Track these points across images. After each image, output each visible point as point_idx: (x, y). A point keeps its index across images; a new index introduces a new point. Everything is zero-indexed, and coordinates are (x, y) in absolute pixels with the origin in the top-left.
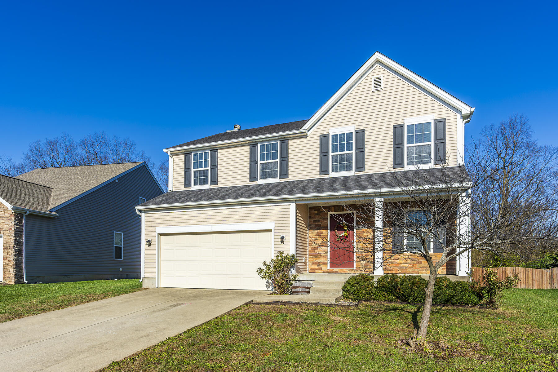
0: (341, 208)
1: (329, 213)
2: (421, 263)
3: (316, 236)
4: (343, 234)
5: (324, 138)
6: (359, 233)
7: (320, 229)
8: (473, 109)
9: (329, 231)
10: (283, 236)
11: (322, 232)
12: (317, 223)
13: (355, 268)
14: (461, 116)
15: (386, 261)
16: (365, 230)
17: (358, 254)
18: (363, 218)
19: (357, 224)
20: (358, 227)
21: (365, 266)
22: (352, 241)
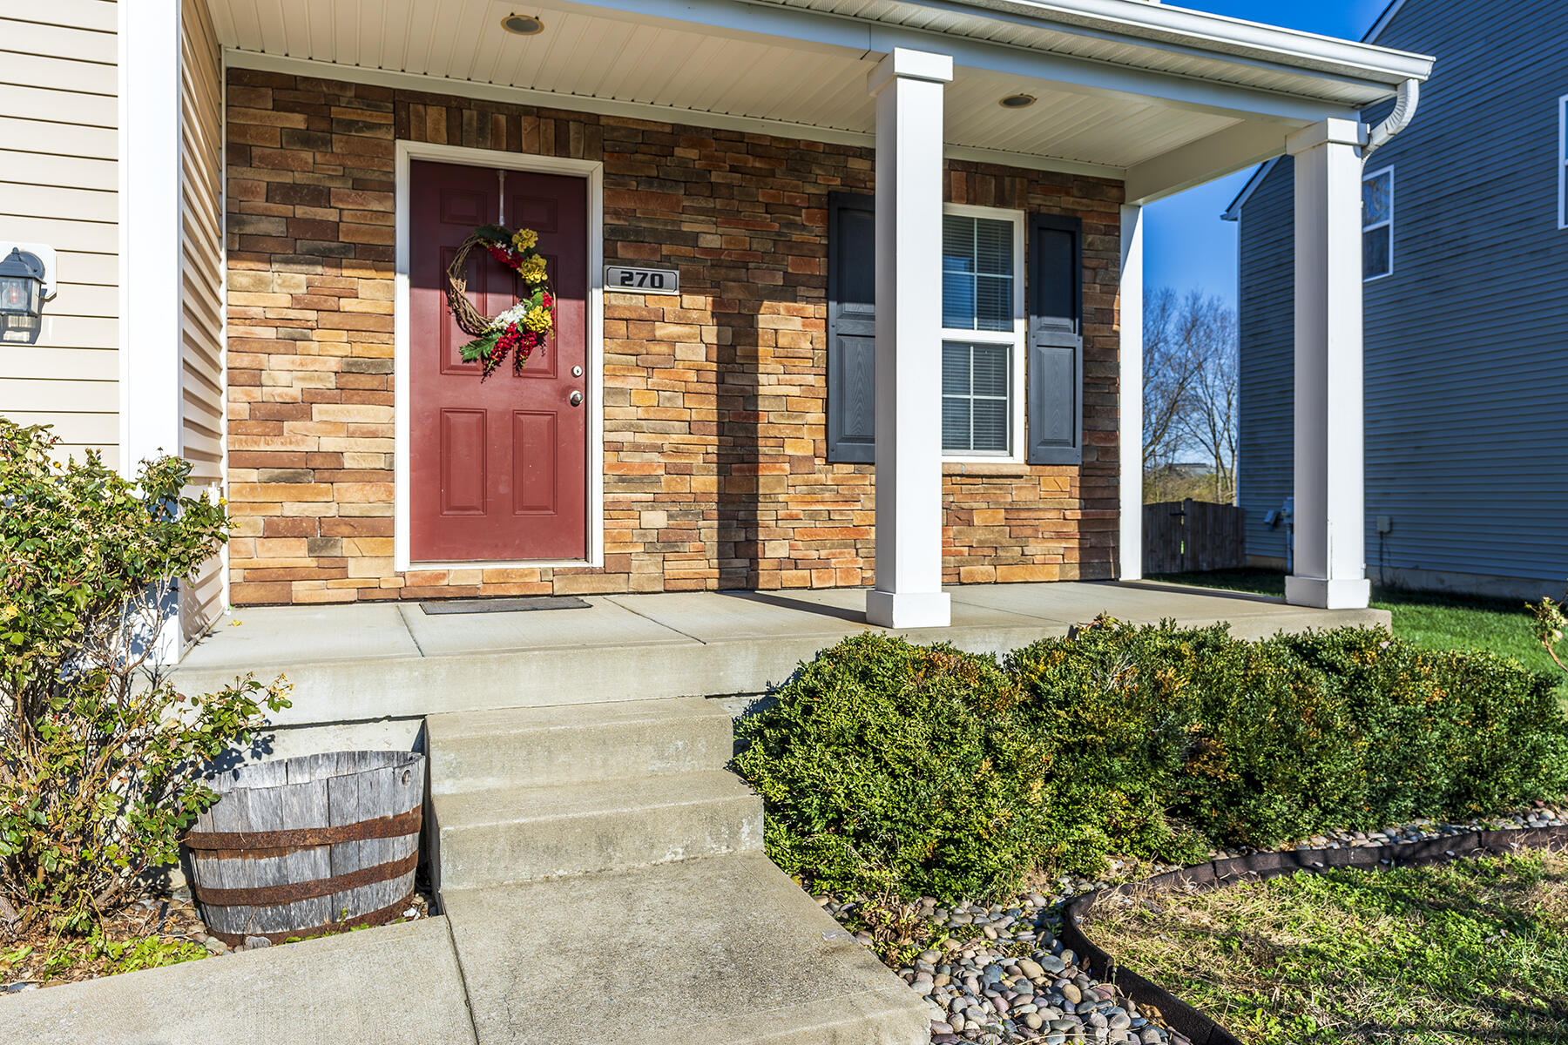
0: (497, 122)
1: (405, 151)
2: (970, 523)
3: (293, 314)
4: (509, 314)
6: (627, 315)
7: (331, 258)
9: (402, 282)
10: (32, 259)
11: (343, 284)
12: (301, 211)
13: (597, 561)
15: (795, 508)
16: (668, 299)
17: (621, 464)
18: (651, 220)
19: (610, 256)
20: (617, 272)
21: (666, 544)
22: (578, 370)
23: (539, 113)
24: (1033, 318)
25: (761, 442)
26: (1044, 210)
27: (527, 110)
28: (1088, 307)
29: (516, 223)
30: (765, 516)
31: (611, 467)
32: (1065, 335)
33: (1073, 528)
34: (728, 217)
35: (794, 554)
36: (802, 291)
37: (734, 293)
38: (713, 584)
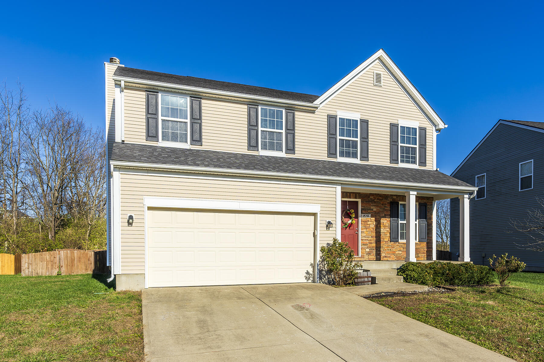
0: (348, 195)
4: (350, 221)
5: (331, 119)
6: (364, 221)
8: (446, 126)
13: (360, 256)
14: (436, 129)
15: (386, 249)
16: (369, 218)
17: (363, 242)
18: (367, 207)
19: (362, 213)
20: (363, 215)
21: (369, 254)
22: (357, 229)
23: (353, 193)
24: (420, 219)
25: (381, 239)
26: (421, 203)
27: (351, 193)
28: (428, 217)
29: (351, 209)
30: (382, 250)
31: (362, 243)
32: (424, 222)
33: (425, 252)
34: (377, 206)
35: (386, 255)
36: (387, 216)
37: (378, 217)
38: (375, 259)
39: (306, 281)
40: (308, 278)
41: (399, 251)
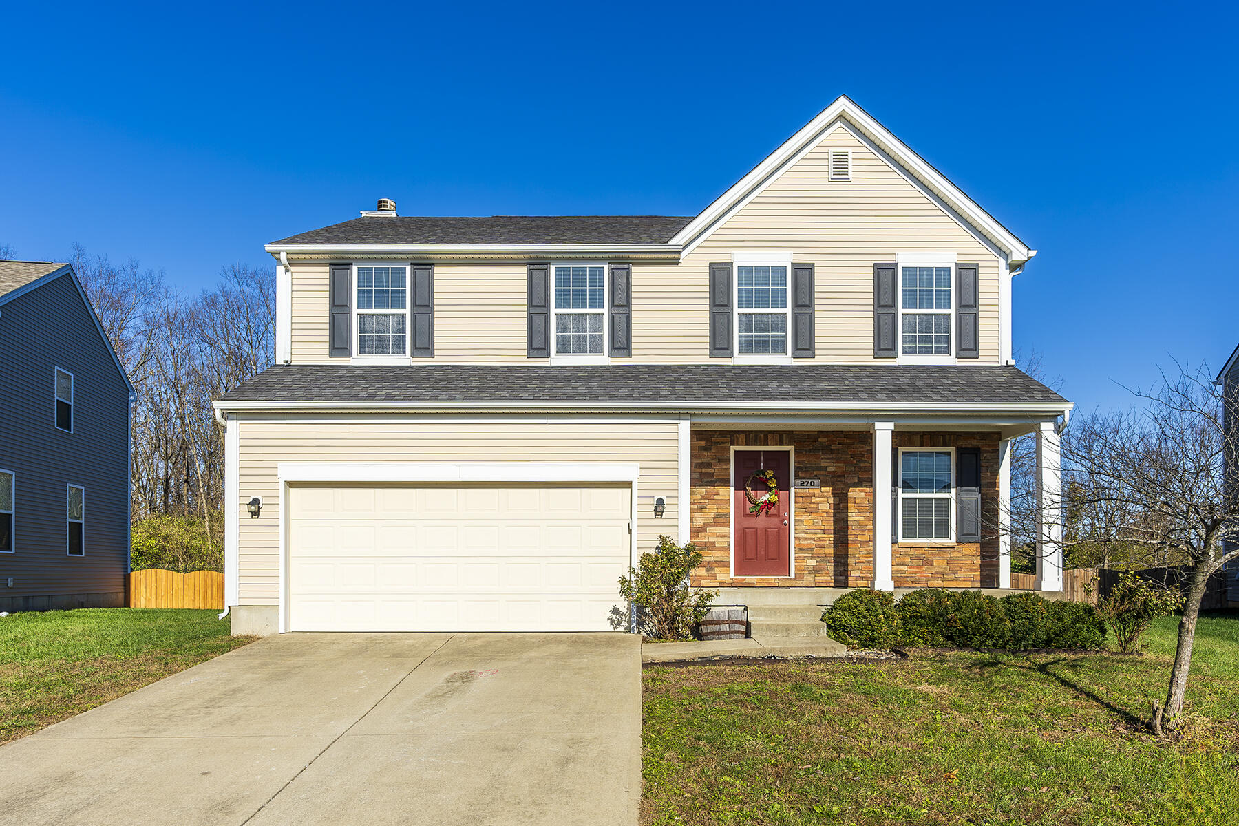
0: (761, 437)
1: (733, 448)
2: (932, 565)
3: (702, 501)
4: (765, 497)
5: (719, 274)
6: (802, 495)
7: (712, 484)
8: (1033, 253)
9: (732, 489)
11: (715, 491)
12: (704, 470)
13: (792, 576)
14: (1007, 264)
15: (862, 559)
16: (816, 490)
17: (800, 544)
18: (810, 464)
19: (797, 476)
20: (799, 482)
21: (816, 571)
22: (786, 514)
23: (774, 432)
24: (959, 488)
25: (849, 536)
26: (963, 447)
27: (770, 432)
28: (983, 482)
29: (767, 468)
30: (851, 562)
31: (797, 545)
32: (974, 495)
33: (978, 567)
34: (838, 460)
35: (862, 575)
36: (864, 483)
37: (840, 485)
38: (832, 585)
39: (611, 628)
40: (616, 622)
41: (900, 565)
